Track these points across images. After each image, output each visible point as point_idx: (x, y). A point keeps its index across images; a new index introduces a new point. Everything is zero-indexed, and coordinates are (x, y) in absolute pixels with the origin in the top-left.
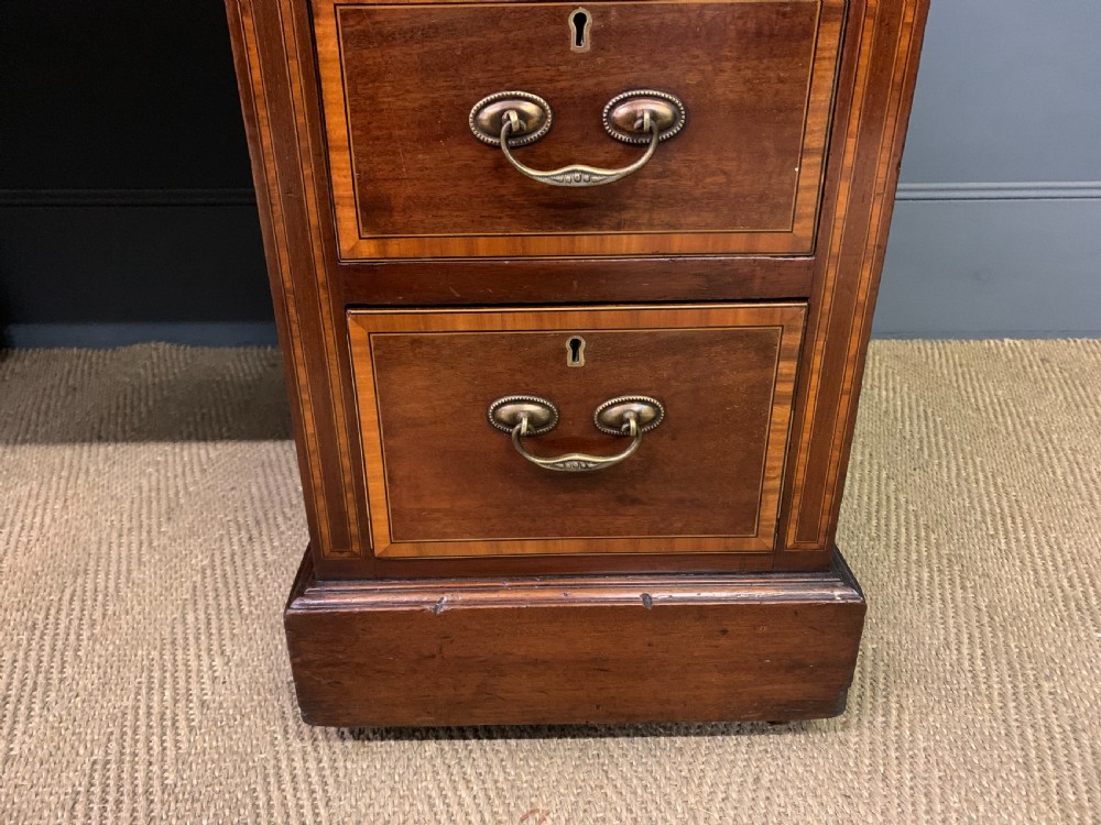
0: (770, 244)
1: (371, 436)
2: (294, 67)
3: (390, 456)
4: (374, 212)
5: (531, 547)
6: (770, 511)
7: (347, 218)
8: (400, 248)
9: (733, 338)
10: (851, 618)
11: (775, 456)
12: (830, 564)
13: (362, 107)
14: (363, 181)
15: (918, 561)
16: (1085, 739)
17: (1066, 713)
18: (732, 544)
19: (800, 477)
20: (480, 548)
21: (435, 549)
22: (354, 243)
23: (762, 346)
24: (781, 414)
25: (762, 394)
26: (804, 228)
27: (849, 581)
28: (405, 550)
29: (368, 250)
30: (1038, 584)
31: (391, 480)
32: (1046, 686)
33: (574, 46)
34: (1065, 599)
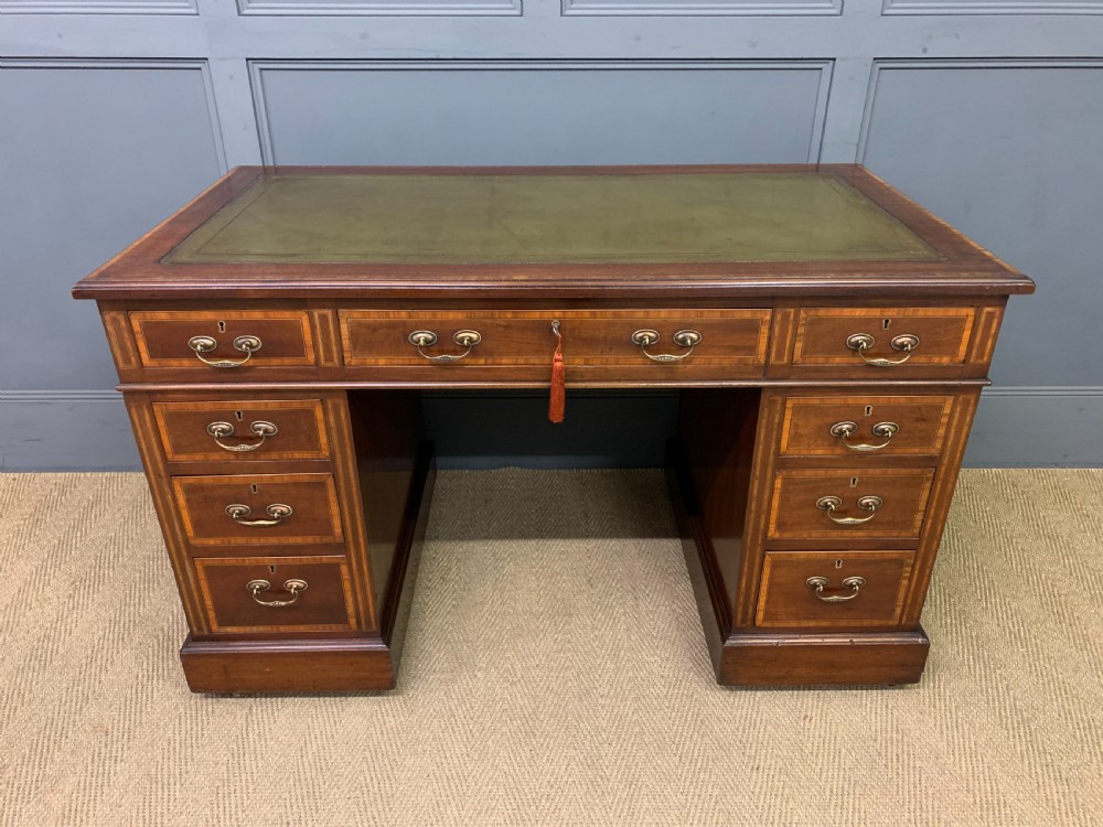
0: (906, 535)
1: (764, 589)
2: (767, 491)
3: (769, 594)
4: (780, 526)
5: (812, 624)
6: (898, 611)
7: (772, 527)
8: (787, 535)
9: (891, 561)
10: (925, 648)
11: (901, 595)
12: (917, 630)
13: (784, 499)
14: (778, 519)
15: (946, 613)
16: (1011, 693)
17: (1005, 683)
18: (883, 622)
19: (909, 601)
20: (794, 624)
21: (777, 624)
22: (773, 533)
23: (900, 563)
24: (905, 582)
25: (899, 576)
26: (916, 531)
27: (924, 635)
28: (767, 625)
29: (777, 535)
30: (998, 625)
31: (767, 602)
32: (998, 672)
33: (852, 486)
34: (1010, 633)
